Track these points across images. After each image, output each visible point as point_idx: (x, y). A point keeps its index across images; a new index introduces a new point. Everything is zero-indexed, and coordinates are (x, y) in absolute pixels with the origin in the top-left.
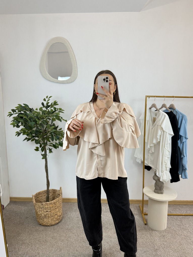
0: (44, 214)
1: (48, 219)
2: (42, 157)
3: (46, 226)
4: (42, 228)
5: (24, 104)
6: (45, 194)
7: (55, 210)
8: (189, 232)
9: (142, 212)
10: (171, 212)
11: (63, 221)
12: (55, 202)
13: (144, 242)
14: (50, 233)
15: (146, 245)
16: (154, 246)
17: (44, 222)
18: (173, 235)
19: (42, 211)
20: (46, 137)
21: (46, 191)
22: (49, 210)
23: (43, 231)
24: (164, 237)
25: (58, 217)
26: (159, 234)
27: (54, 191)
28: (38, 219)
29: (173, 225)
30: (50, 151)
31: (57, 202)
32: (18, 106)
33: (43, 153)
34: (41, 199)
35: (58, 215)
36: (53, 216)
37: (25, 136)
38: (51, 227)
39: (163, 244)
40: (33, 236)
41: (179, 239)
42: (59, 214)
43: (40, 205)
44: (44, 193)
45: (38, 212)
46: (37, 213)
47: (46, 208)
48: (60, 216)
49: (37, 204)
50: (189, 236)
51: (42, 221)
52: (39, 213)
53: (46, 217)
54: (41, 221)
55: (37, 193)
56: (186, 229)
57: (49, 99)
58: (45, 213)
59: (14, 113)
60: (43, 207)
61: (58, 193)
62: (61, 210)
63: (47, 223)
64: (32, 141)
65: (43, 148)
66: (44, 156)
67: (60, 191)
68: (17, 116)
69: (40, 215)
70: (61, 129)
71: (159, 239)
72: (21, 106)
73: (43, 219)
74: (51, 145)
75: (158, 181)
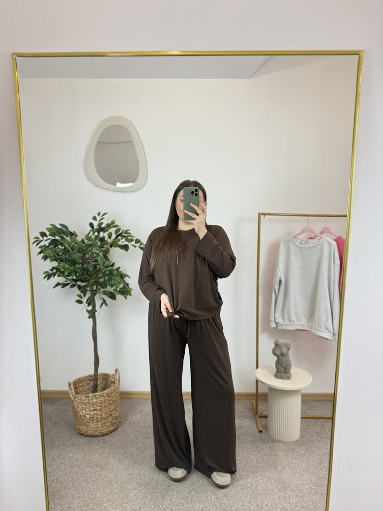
0: (90, 415)
1: (97, 422)
2: (87, 315)
3: (93, 436)
4: (83, 440)
5: (61, 225)
6: (88, 382)
7: (108, 408)
9: (255, 412)
10: (305, 412)
11: (119, 430)
12: (110, 392)
13: (259, 460)
14: (96, 447)
15: (262, 464)
16: (275, 466)
17: (90, 430)
18: (309, 448)
19: (87, 410)
20: (96, 281)
21: (90, 376)
22: (99, 408)
23: (84, 444)
24: (293, 453)
25: (113, 420)
26: (284, 447)
27: (106, 377)
28: (78, 425)
29: (309, 433)
30: (104, 302)
31: (112, 393)
32: (51, 227)
33: (90, 308)
34: (81, 391)
35: (113, 415)
36: (105, 418)
37: (61, 280)
38: (99, 438)
39: (292, 462)
40: (68, 452)
41: (318, 454)
42: (115, 414)
43: (84, 398)
44: (87, 380)
45: (79, 412)
46: (76, 414)
47: (94, 404)
48: (117, 418)
49: (75, 397)
51: (85, 427)
52: (81, 413)
53: (92, 421)
54: (83, 428)
55: (75, 380)
57: (103, 217)
58: (91, 413)
59: (43, 238)
60: (89, 403)
61: (111, 380)
62: (118, 409)
63: (94, 430)
64: (73, 286)
65: (90, 299)
66: (90, 313)
67: (116, 375)
68: (47, 245)
69: (83, 417)
70: (119, 268)
71: (285, 455)
72: (56, 227)
73: (87, 424)
74: (105, 293)
75: (281, 357)
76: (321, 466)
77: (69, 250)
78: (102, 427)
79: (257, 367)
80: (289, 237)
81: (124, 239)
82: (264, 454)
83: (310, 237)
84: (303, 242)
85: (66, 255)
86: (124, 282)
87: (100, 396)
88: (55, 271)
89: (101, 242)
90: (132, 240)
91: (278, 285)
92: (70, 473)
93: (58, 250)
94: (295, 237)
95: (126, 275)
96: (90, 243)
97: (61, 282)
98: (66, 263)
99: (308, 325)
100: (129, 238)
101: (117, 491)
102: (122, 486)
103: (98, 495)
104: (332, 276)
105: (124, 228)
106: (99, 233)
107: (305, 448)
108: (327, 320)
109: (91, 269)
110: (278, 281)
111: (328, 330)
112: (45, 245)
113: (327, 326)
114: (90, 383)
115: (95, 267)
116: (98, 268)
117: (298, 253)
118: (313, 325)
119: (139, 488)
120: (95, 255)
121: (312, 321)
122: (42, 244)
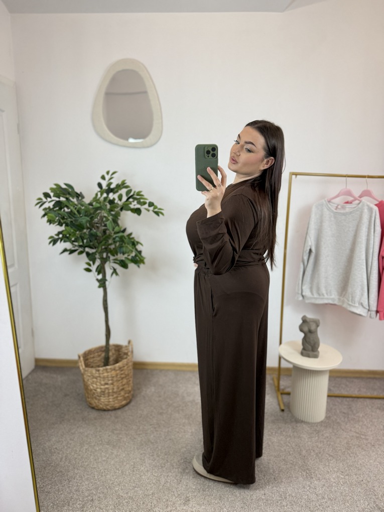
0: (101, 389)
1: (109, 396)
2: (97, 284)
3: (104, 410)
4: (94, 414)
5: (65, 184)
7: (120, 382)
8: (365, 425)
9: (277, 388)
11: (133, 403)
12: (122, 366)
13: (282, 442)
14: (108, 423)
19: (98, 384)
20: (106, 248)
21: (102, 347)
22: (110, 382)
23: (95, 419)
24: (318, 435)
25: (125, 394)
26: (308, 429)
27: (118, 348)
28: (89, 398)
29: (335, 414)
30: (115, 271)
31: (124, 367)
32: (54, 187)
33: (100, 277)
34: (92, 362)
35: (125, 389)
36: (116, 393)
37: (68, 245)
38: (110, 412)
39: (317, 447)
40: (78, 427)
41: (346, 438)
42: (128, 388)
43: (94, 372)
44: (98, 351)
45: (89, 386)
46: (86, 387)
47: (105, 378)
48: (130, 392)
49: (87, 371)
50: (365, 433)
51: (96, 401)
52: (92, 387)
53: (104, 395)
54: (94, 402)
55: (85, 352)
56: (359, 421)
57: (113, 176)
58: (102, 387)
59: (47, 199)
61: (123, 351)
62: (131, 382)
63: (105, 404)
64: (81, 253)
65: (100, 267)
66: (101, 283)
67: (129, 346)
68: (51, 207)
69: (94, 391)
70: (131, 234)
71: (309, 438)
72: (60, 187)
73: (98, 398)
74: (115, 261)
75: (309, 335)
76: (349, 451)
77: (75, 214)
78: (114, 401)
79: (281, 343)
80: (323, 200)
81: (136, 202)
82: (287, 435)
83: (346, 201)
84: (339, 207)
85: (71, 218)
86: (136, 250)
87: (112, 370)
88: (61, 236)
89: (110, 204)
90: (145, 203)
91: (308, 255)
92: (80, 451)
93: (64, 213)
94: (329, 202)
95: (138, 243)
96: (98, 205)
97: (68, 248)
98: (71, 227)
99: (339, 299)
100: (142, 200)
101: (129, 473)
102: (134, 467)
103: (108, 476)
104: (371, 246)
105: (135, 189)
106: (108, 194)
107: (331, 430)
108: (362, 295)
109: (99, 234)
110: (308, 251)
111: (362, 306)
112: (49, 207)
113: (362, 301)
114: (101, 354)
115: (105, 231)
116: (108, 234)
117: (333, 219)
118: (346, 300)
119: (153, 470)
120: (104, 219)
121: (344, 295)
122: (46, 205)
